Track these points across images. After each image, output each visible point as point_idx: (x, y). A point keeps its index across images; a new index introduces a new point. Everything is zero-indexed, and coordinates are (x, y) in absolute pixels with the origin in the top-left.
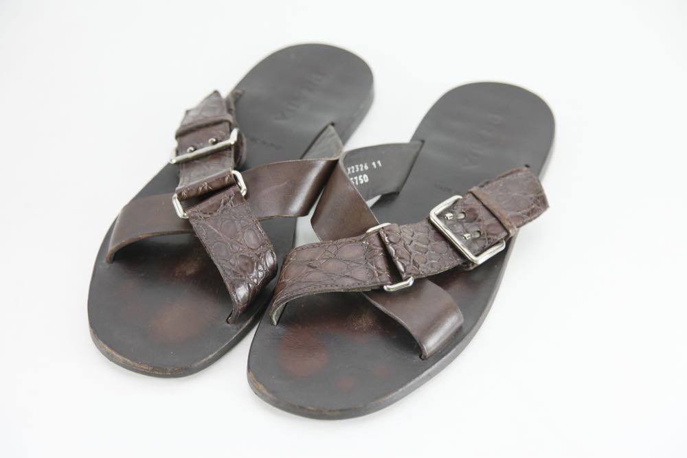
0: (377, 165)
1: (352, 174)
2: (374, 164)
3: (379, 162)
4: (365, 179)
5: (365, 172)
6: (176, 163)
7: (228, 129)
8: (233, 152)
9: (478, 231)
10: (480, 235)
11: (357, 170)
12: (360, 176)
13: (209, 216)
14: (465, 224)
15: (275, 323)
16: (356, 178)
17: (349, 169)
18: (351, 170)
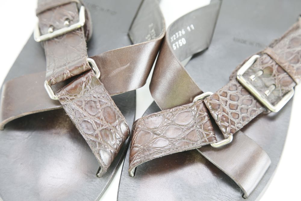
0: (191, 28)
1: (174, 40)
2: (188, 28)
3: (192, 26)
4: (183, 41)
5: (183, 36)
6: (40, 42)
7: (77, 10)
8: (83, 32)
9: (274, 85)
10: (276, 87)
11: (178, 37)
12: (180, 41)
13: (74, 97)
14: (263, 79)
15: (133, 175)
16: (177, 43)
17: (172, 38)
18: (173, 38)
